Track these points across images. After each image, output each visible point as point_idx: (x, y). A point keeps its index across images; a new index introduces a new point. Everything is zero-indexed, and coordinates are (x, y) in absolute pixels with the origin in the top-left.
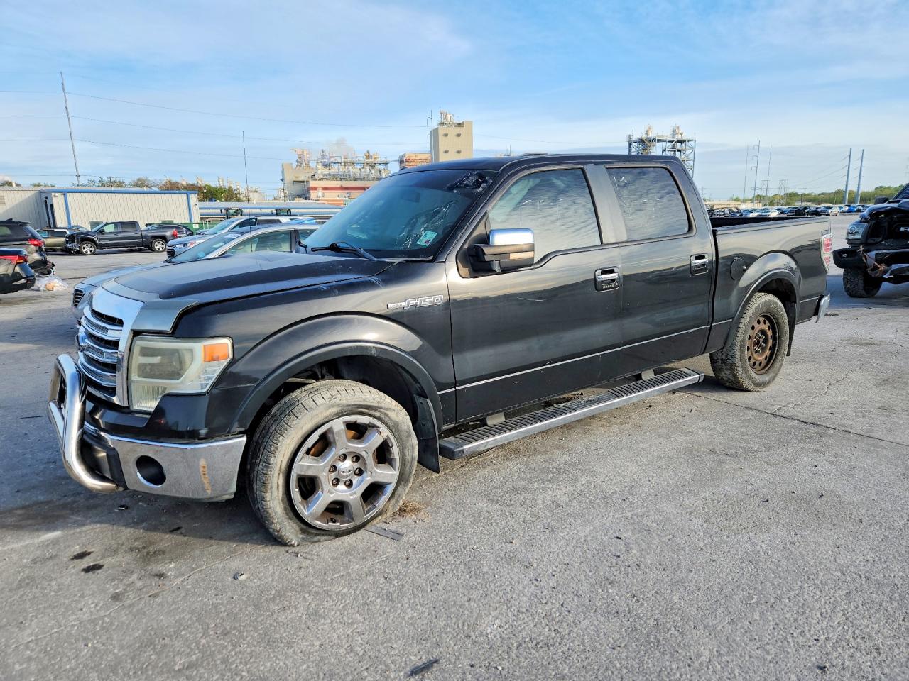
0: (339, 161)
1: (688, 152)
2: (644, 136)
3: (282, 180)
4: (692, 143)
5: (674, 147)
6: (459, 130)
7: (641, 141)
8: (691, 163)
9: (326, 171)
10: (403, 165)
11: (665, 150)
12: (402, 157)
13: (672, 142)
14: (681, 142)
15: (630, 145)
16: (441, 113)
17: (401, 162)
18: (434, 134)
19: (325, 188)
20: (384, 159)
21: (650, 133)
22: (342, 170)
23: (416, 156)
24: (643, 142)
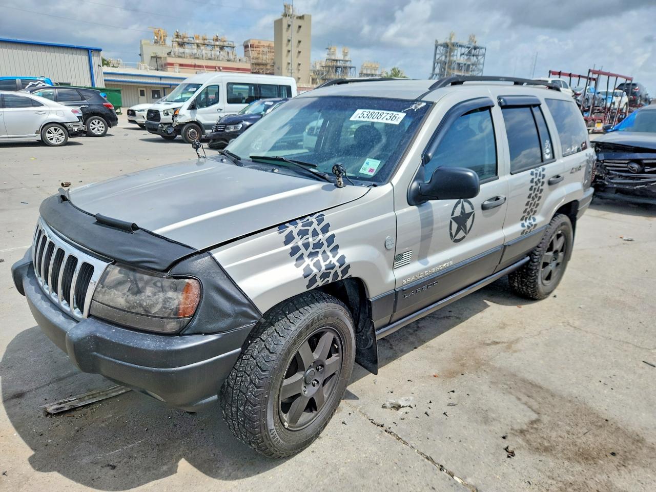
0: (193, 42)
1: (480, 57)
2: (448, 41)
3: (140, 55)
4: (483, 50)
5: (470, 52)
6: (300, 22)
7: (446, 46)
8: (481, 66)
9: (181, 50)
10: (247, 49)
11: (463, 54)
12: (247, 42)
13: (469, 48)
14: (475, 48)
15: (436, 47)
16: (285, 6)
17: (246, 47)
18: (278, 24)
19: (181, 65)
20: (231, 43)
21: (453, 39)
22: (195, 51)
23: (259, 42)
24: (448, 46)
